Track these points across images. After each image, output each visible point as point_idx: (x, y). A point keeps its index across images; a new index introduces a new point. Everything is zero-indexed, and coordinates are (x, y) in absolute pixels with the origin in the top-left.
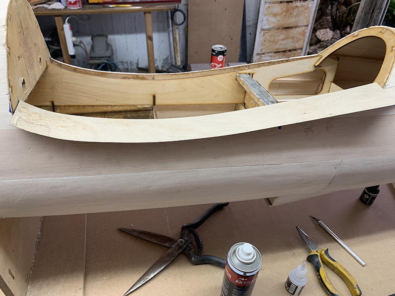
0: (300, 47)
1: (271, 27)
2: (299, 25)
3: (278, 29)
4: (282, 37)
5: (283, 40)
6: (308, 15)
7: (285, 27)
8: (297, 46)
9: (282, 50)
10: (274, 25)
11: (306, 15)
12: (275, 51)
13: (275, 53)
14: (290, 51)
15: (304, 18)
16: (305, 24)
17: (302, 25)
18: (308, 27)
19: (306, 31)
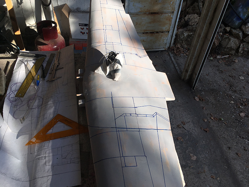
0: (166, 30)
1: (138, 11)
2: (165, 11)
3: (145, 14)
4: (149, 20)
5: (150, 23)
7: (151, 12)
8: (164, 28)
9: (149, 32)
10: (140, 10)
11: (171, 3)
12: (143, 32)
13: (144, 33)
14: (157, 32)
15: (170, 6)
16: (170, 11)
17: (167, 11)
18: (174, 13)
19: (172, 16)
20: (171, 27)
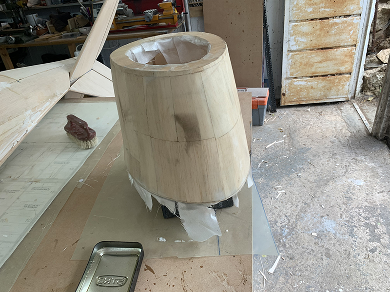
0: (347, 70)
1: (301, 48)
2: (342, 45)
3: (312, 50)
4: (318, 59)
5: (320, 62)
7: (321, 47)
8: (343, 69)
9: (320, 74)
10: (305, 46)
11: (351, 32)
12: (311, 75)
14: (333, 75)
15: (349, 36)
16: (349, 44)
17: (346, 44)
18: (357, 47)
19: (354, 51)
20: (354, 66)
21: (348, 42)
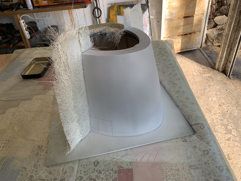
0: (198, 30)
1: (172, 17)
6: (203, 5)
7: (184, 16)
10: (175, 16)
14: (190, 34)
15: (200, 8)
16: (201, 13)
18: (204, 15)
19: (202, 18)
20: (202, 27)
21: (199, 12)
